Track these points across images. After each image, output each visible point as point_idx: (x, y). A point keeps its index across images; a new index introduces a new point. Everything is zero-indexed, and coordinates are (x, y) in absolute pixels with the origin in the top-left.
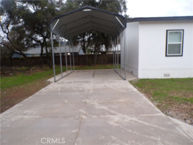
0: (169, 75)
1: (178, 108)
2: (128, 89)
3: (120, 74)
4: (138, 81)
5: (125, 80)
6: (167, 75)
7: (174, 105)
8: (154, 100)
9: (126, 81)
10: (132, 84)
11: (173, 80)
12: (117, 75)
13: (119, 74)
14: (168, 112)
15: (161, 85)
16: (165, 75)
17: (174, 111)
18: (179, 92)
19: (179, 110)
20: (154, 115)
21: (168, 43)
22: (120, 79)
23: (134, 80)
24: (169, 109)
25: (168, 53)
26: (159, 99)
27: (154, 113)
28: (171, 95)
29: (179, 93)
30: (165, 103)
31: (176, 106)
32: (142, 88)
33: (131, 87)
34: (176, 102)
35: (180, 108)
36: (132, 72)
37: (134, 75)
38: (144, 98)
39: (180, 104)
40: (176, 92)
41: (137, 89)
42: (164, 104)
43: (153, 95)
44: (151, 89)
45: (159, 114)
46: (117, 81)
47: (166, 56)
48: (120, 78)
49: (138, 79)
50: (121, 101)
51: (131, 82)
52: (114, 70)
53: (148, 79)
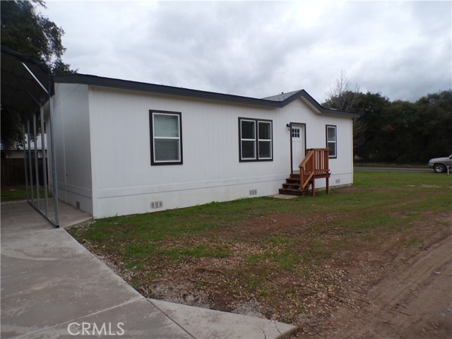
0: (161, 204)
1: (173, 274)
2: (62, 251)
3: (44, 214)
4: (92, 226)
5: (58, 227)
6: (157, 203)
7: (167, 269)
8: (127, 267)
9: (61, 229)
10: (75, 237)
11: (168, 214)
12: (37, 215)
13: (41, 211)
14: (155, 287)
15: (144, 229)
16: (152, 205)
17: (166, 283)
18: (177, 239)
19: (174, 279)
20: (121, 305)
21: (154, 137)
22: (44, 227)
23: (81, 224)
24: (157, 280)
25: (156, 159)
26: (136, 263)
27: (122, 301)
28: (163, 248)
29: (177, 242)
30: (148, 270)
31: (171, 271)
32: (100, 241)
33: (72, 243)
34: (170, 261)
35: (176, 273)
36: (78, 204)
37: (83, 212)
38: (103, 267)
39: (178, 265)
40: (172, 240)
41: (86, 247)
42: (147, 272)
43: (126, 255)
44: (120, 241)
45: (132, 301)
46: (32, 232)
47: (153, 164)
48: (45, 223)
49: (93, 220)
50: (37, 288)
51: (72, 231)
52: (28, 202)
53: (116, 218)
